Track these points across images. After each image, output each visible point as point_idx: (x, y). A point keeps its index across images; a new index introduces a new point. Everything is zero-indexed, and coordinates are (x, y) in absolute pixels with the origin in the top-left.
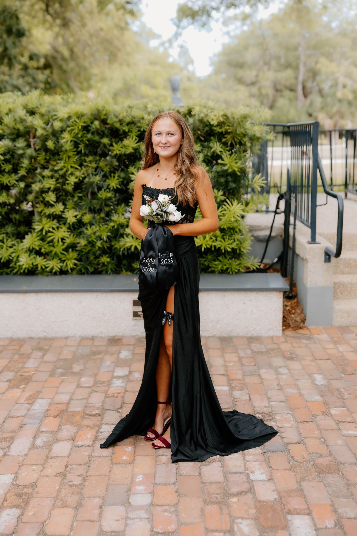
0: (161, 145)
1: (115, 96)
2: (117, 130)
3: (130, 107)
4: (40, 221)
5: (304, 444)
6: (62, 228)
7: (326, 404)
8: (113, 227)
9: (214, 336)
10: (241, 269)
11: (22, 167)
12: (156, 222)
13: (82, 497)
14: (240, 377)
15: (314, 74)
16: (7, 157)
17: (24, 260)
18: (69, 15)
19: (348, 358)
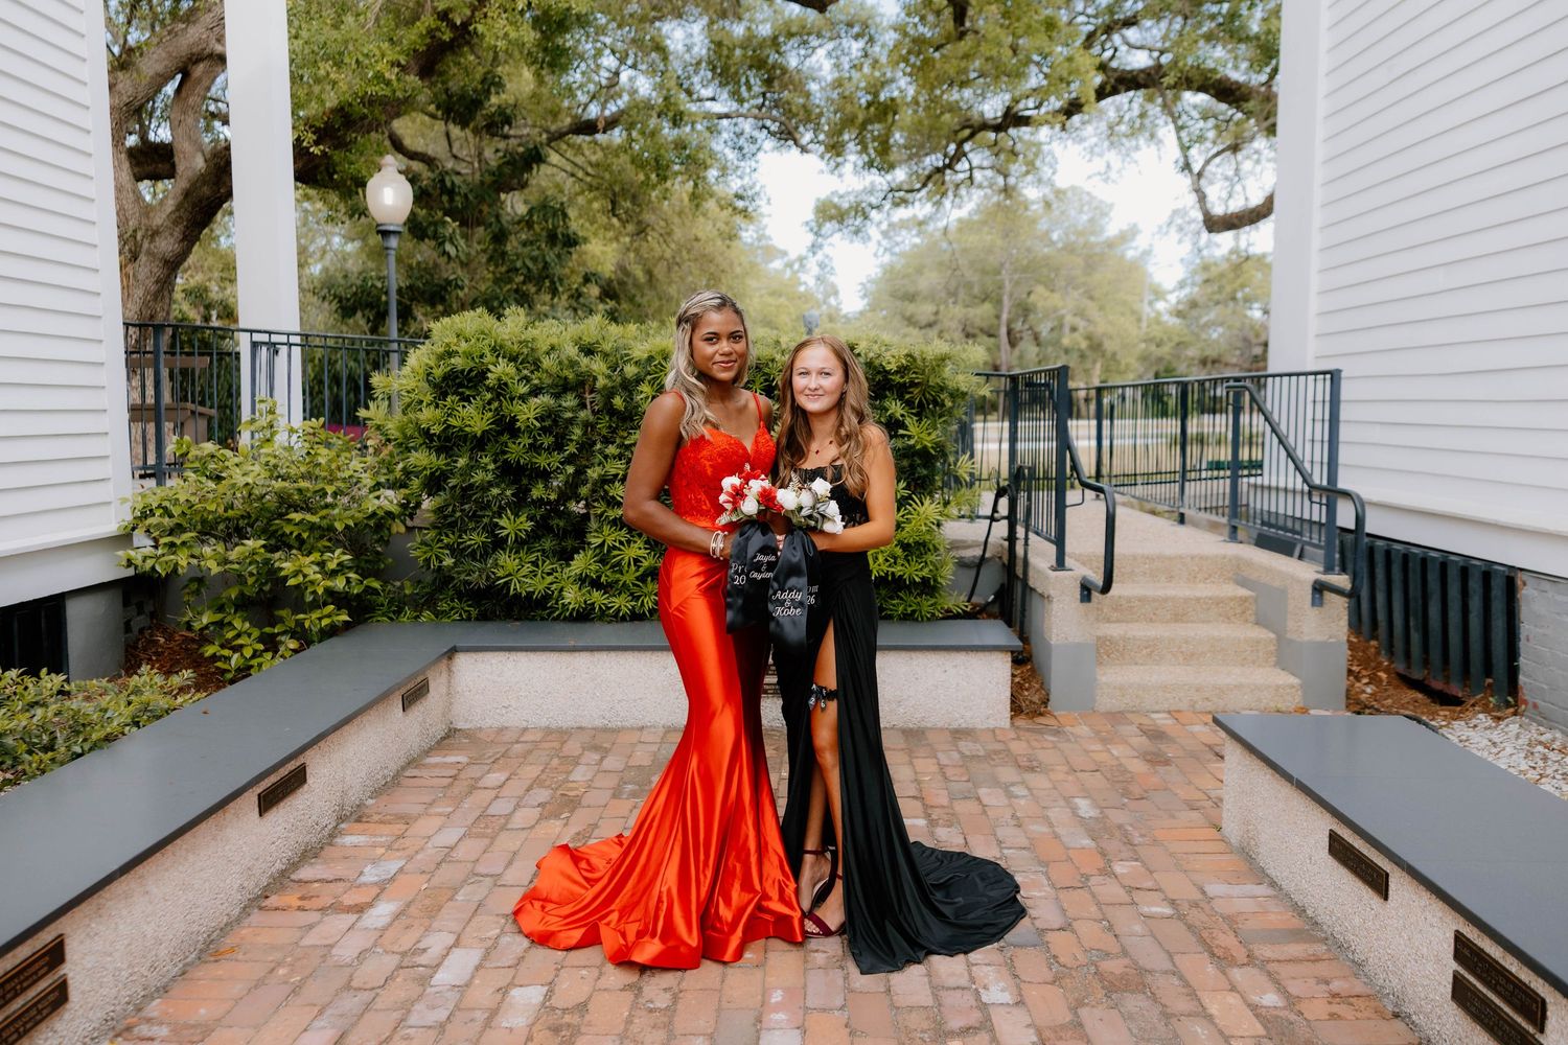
0: (807, 392)
4: (599, 530)
5: (1074, 932)
6: (635, 542)
7: (1103, 854)
9: (893, 728)
10: (937, 614)
11: (571, 440)
13: (671, 1035)
14: (945, 801)
15: (1025, 310)
16: (546, 424)
17: (572, 596)
18: (648, 217)
19: (1130, 769)
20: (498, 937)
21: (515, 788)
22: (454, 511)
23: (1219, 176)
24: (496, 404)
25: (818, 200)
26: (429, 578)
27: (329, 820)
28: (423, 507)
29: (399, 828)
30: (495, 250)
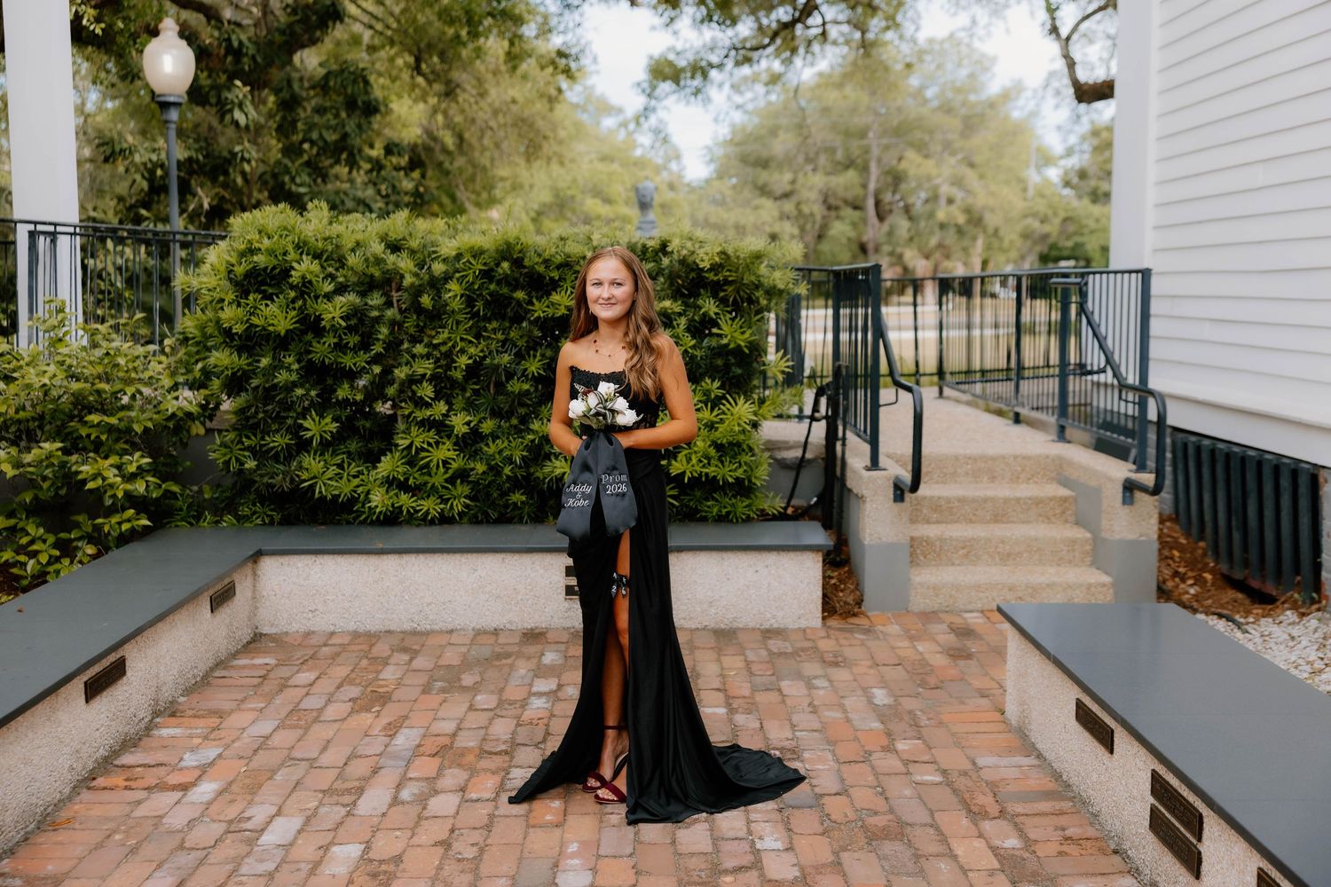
0: (601, 301)
1: (537, 218)
2: (541, 277)
3: (562, 239)
4: (407, 431)
5: (848, 796)
6: (444, 444)
7: (889, 734)
8: (533, 441)
9: (704, 629)
10: (752, 515)
11: (378, 340)
12: (594, 426)
13: (477, 877)
14: (747, 693)
15: (896, 179)
16: (352, 322)
17: (379, 500)
18: (457, 75)
19: (931, 662)
20: (317, 808)
21: (326, 686)
22: (256, 413)
23: (1100, 35)
24: (300, 303)
25: (651, 58)
26: (228, 482)
27: (145, 714)
28: (222, 408)
29: (214, 721)
30: (284, 118)
